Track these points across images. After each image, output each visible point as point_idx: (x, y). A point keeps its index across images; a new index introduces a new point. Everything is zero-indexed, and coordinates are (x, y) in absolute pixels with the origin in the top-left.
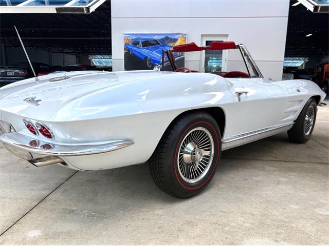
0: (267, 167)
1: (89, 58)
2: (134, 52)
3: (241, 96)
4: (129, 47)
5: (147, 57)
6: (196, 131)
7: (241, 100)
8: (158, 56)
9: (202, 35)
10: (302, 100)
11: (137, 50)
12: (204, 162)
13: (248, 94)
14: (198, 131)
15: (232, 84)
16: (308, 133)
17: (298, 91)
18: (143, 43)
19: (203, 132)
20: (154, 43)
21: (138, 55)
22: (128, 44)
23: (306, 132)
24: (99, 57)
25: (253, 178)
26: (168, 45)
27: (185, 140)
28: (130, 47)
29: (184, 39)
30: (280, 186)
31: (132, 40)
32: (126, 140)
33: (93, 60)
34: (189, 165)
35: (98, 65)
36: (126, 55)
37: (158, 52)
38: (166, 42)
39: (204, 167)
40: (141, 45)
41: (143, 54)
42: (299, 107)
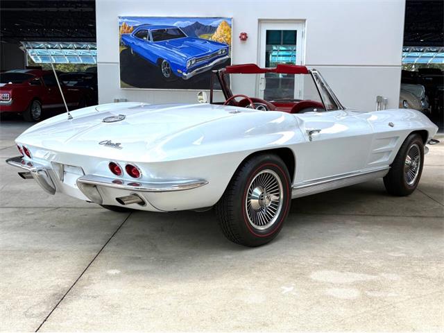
0: (349, 222)
1: (21, 48)
2: (138, 50)
3: (313, 135)
4: (129, 40)
5: (163, 59)
6: (263, 174)
7: (313, 140)
8: (181, 57)
9: (260, 21)
10: (397, 137)
11: (144, 47)
12: (272, 209)
13: (320, 132)
14: (266, 173)
15: (302, 121)
16: (412, 183)
17: (391, 125)
18: (154, 34)
19: (272, 175)
20: (174, 33)
21: (145, 55)
22: (128, 36)
23: (410, 181)
24: (42, 45)
25: (330, 231)
26: (199, 37)
27: (253, 183)
28: (131, 42)
29: (227, 27)
30: (359, 237)
31: (134, 27)
32: (201, 180)
33: (29, 51)
34: (256, 211)
35: (40, 61)
36: (123, 54)
37: (183, 50)
38: (196, 32)
39: (273, 214)
40: (151, 38)
41: (155, 52)
42: (394, 146)
